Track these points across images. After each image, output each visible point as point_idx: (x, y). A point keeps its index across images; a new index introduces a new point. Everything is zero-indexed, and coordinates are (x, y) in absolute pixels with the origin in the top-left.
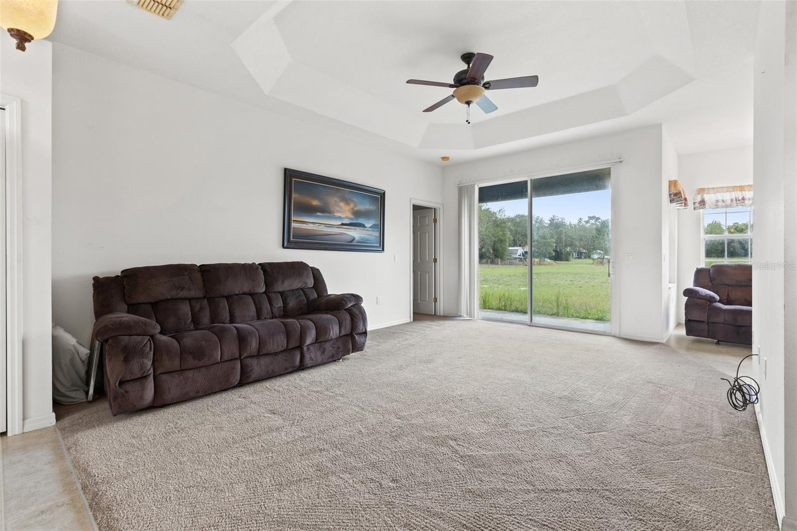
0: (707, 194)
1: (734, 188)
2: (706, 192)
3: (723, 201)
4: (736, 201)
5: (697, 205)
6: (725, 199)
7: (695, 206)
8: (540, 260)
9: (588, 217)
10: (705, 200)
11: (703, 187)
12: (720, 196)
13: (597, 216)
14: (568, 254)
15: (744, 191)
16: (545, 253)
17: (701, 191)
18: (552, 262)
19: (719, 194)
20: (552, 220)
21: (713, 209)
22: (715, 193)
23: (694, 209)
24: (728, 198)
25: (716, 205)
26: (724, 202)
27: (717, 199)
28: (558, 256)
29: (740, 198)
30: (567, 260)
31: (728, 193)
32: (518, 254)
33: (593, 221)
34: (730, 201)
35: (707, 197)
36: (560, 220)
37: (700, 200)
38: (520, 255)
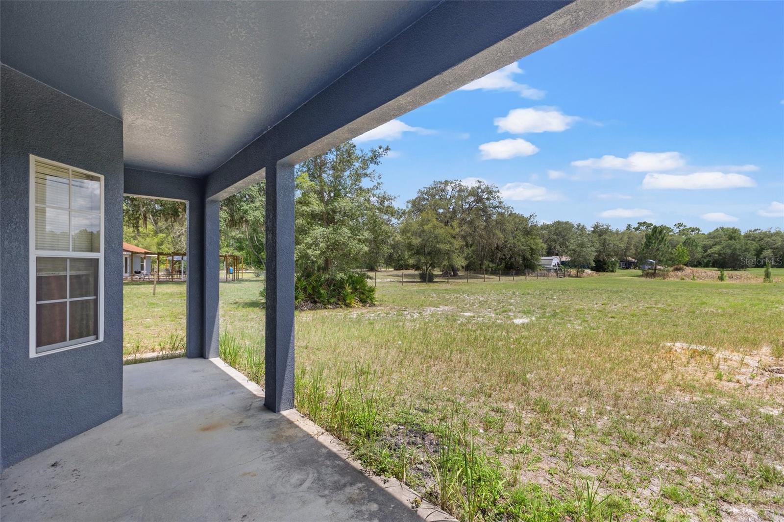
8: (578, 272)
9: (638, 223)
13: (649, 222)
14: (614, 264)
16: (583, 264)
18: (594, 273)
20: (596, 227)
28: (600, 266)
30: (612, 271)
32: (553, 264)
33: (643, 228)
36: (605, 227)
38: (555, 266)
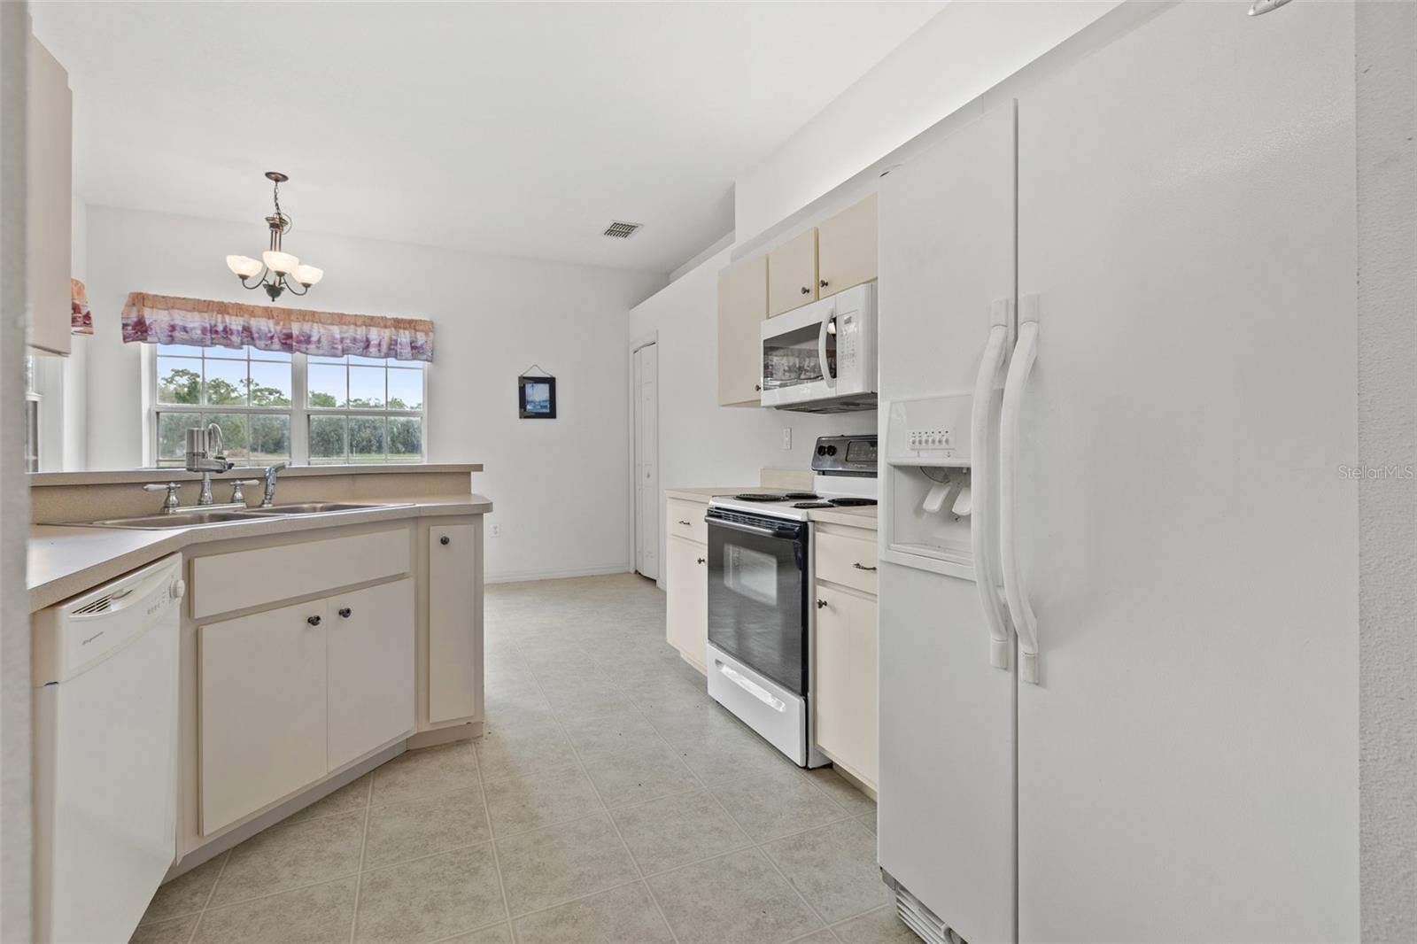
0: (152, 308)
2: (148, 303)
3: (185, 329)
5: (130, 330)
6: (189, 325)
7: (126, 332)
10: (147, 323)
11: (144, 293)
12: (179, 318)
15: (228, 314)
17: (139, 300)
19: (176, 311)
21: (166, 344)
22: (168, 309)
23: (123, 337)
24: (196, 325)
25: (171, 336)
26: (186, 332)
27: (172, 323)
29: (220, 328)
31: (196, 314)
34: (199, 332)
35: (150, 316)
37: (135, 320)
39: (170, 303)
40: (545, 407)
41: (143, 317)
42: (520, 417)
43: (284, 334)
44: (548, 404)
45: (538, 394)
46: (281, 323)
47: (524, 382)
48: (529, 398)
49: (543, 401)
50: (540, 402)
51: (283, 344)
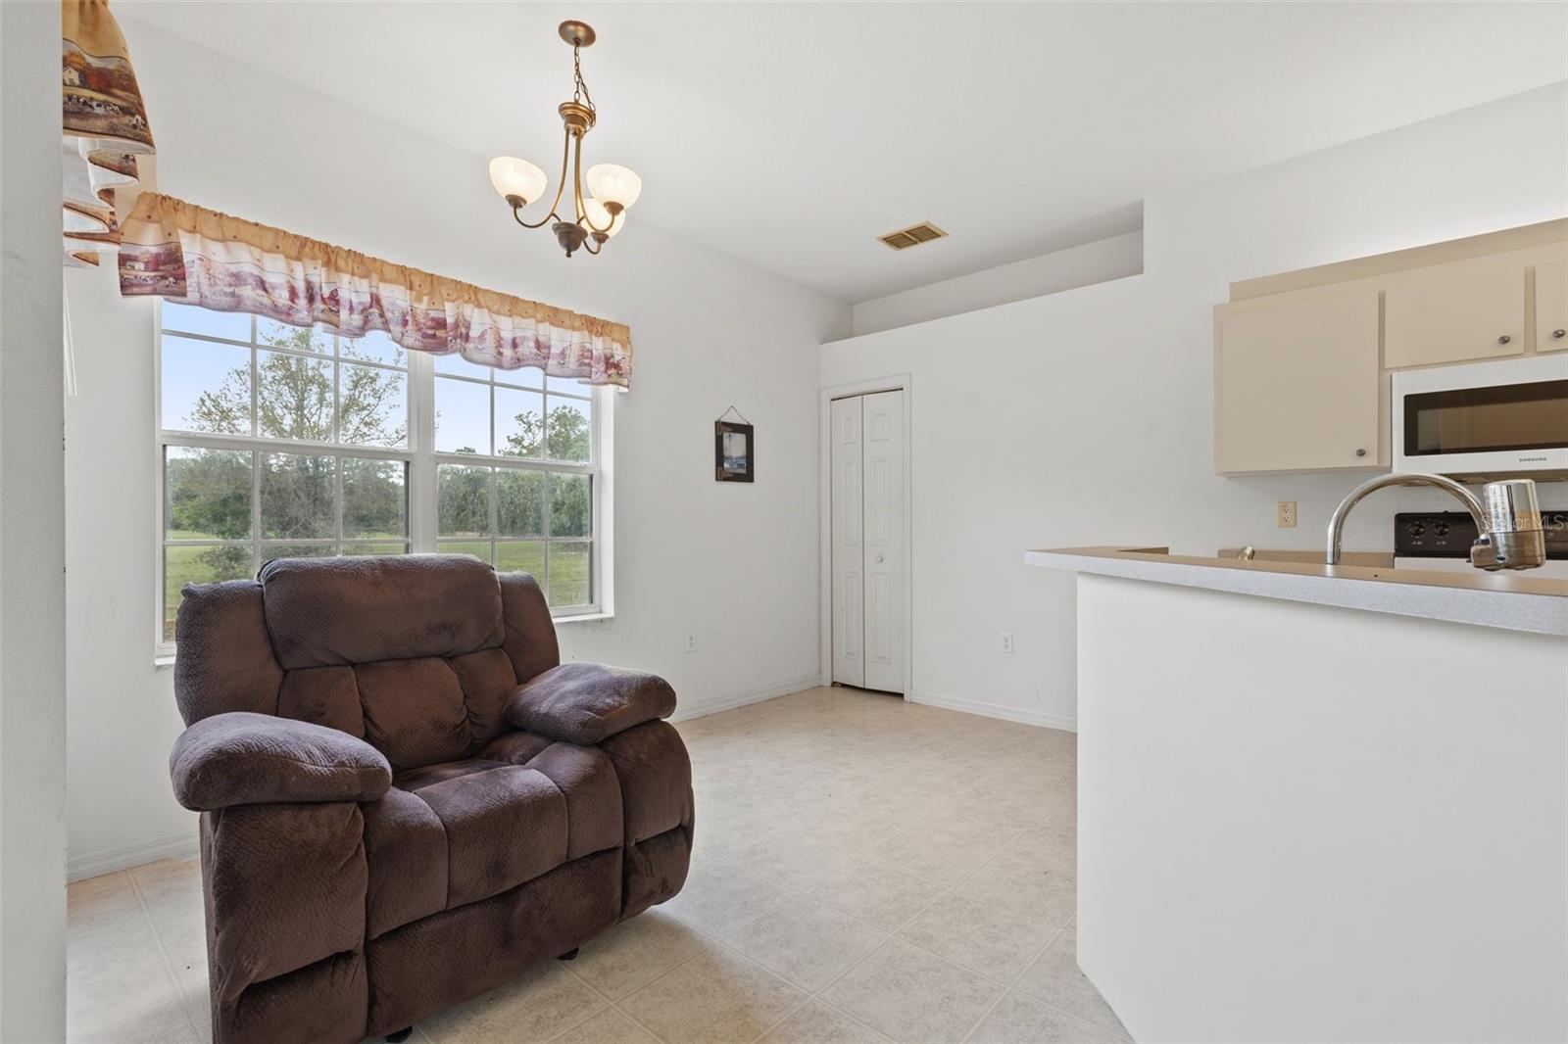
1: (301, 248)
2: (184, 220)
3: (262, 285)
4: (311, 299)
5: (139, 270)
7: (130, 274)
11: (175, 196)
15: (338, 268)
17: (164, 209)
19: (241, 248)
22: (224, 240)
23: (123, 287)
24: (281, 280)
25: (233, 294)
26: (267, 291)
27: (234, 269)
31: (279, 258)
35: (191, 249)
37: (154, 250)
39: (227, 229)
40: (740, 466)
41: (178, 248)
42: (717, 480)
43: (433, 319)
44: (744, 462)
45: (735, 446)
46: (426, 298)
47: (723, 428)
48: (727, 453)
49: (740, 458)
50: (736, 458)
51: (425, 336)
